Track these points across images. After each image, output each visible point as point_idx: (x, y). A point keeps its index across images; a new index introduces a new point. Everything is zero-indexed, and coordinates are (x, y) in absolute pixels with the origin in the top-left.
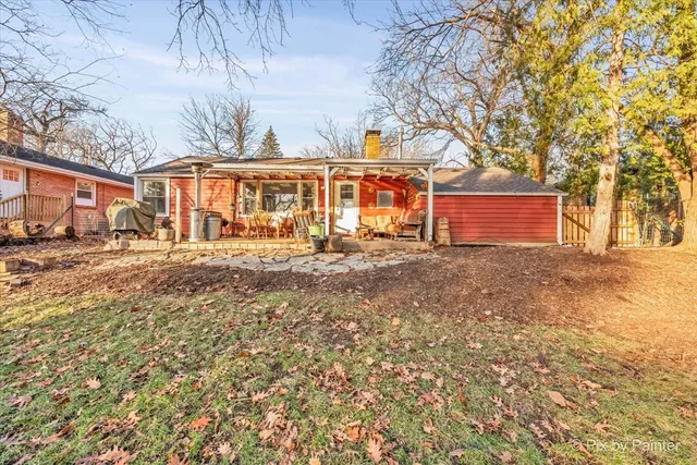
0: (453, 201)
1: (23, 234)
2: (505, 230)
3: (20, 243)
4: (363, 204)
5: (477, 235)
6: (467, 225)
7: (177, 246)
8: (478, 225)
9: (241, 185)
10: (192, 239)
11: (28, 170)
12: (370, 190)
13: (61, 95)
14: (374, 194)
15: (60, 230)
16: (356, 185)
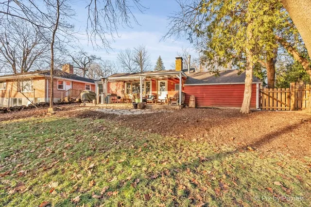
0: (199, 88)
1: (68, 101)
2: (225, 101)
3: (66, 103)
4: (169, 90)
5: (211, 103)
6: (206, 98)
7: (97, 105)
8: (211, 98)
9: (125, 84)
10: (102, 103)
11: (72, 82)
12: (172, 84)
13: (89, 55)
14: (174, 85)
15: (77, 100)
16: (166, 82)
